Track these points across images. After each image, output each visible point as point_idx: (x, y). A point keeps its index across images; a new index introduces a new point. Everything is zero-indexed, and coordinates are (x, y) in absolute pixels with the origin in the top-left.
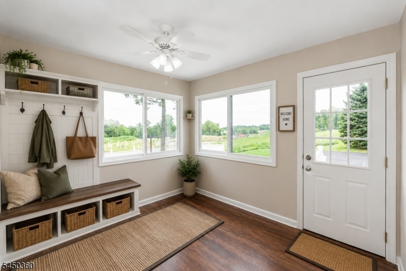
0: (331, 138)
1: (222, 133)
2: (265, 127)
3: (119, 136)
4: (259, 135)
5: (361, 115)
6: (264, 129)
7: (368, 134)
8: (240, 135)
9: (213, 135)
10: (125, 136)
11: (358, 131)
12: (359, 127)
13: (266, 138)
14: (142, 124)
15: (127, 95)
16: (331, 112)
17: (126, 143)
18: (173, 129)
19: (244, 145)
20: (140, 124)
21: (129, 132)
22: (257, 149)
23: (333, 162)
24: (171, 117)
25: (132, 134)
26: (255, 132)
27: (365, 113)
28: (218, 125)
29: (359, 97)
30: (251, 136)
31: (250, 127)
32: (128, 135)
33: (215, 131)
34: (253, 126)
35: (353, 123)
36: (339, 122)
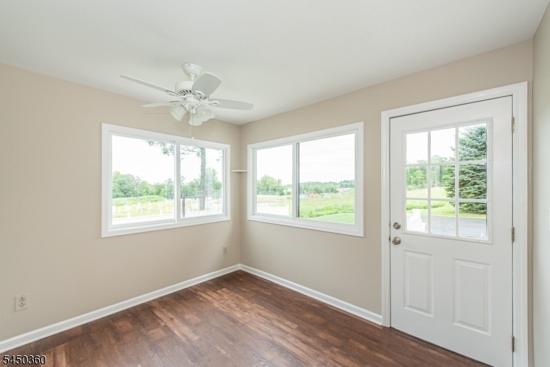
0: (429, 199)
1: (285, 191)
2: (348, 184)
3: (140, 195)
4: (339, 194)
5: (478, 167)
6: (346, 186)
7: (488, 193)
8: (311, 195)
9: (273, 194)
10: (148, 196)
11: (473, 189)
12: (475, 184)
13: (349, 199)
14: (173, 180)
15: (151, 143)
16: (430, 164)
17: (149, 206)
18: (217, 187)
19: (318, 208)
20: (170, 179)
21: (154, 191)
22: (337, 213)
23: (434, 232)
24: (214, 170)
25: (158, 194)
26: (333, 190)
27: (483, 164)
28: (279, 181)
29: (476, 143)
30: (326, 195)
31: (326, 183)
32: (152, 194)
33: (275, 190)
34: (331, 182)
35: (466, 178)
36: (444, 177)
